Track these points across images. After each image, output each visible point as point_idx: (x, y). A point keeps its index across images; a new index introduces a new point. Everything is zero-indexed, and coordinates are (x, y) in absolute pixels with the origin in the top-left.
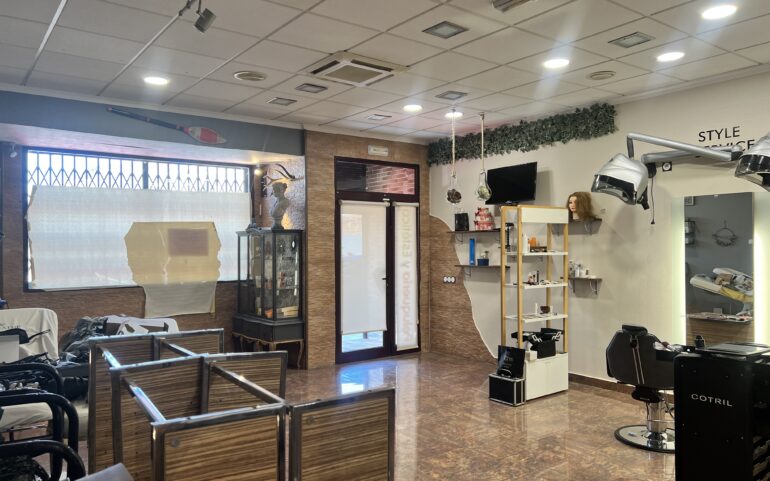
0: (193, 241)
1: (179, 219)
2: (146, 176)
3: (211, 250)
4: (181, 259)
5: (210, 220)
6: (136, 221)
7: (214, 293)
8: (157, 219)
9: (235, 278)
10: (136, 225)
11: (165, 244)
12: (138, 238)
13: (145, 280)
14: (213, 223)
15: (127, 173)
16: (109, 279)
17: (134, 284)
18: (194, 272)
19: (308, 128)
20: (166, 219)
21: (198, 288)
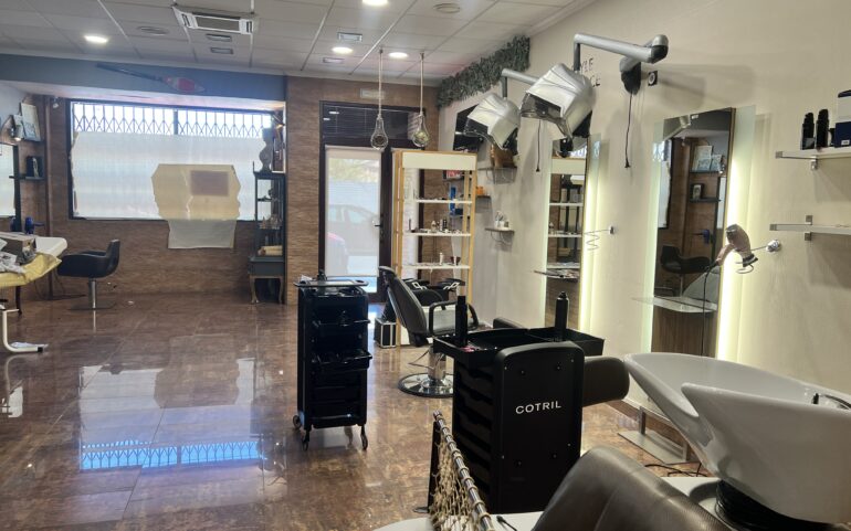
0: (213, 182)
1: (201, 162)
2: (176, 122)
3: (231, 191)
4: (202, 198)
5: (231, 164)
6: (161, 162)
7: (233, 231)
8: (181, 162)
9: (252, 218)
10: (161, 167)
11: (187, 184)
12: (164, 179)
13: (169, 215)
14: (232, 167)
15: (159, 121)
16: (139, 211)
17: (158, 217)
18: (213, 210)
19: (289, 74)
20: (190, 162)
21: (218, 225)
